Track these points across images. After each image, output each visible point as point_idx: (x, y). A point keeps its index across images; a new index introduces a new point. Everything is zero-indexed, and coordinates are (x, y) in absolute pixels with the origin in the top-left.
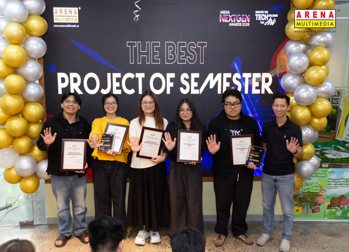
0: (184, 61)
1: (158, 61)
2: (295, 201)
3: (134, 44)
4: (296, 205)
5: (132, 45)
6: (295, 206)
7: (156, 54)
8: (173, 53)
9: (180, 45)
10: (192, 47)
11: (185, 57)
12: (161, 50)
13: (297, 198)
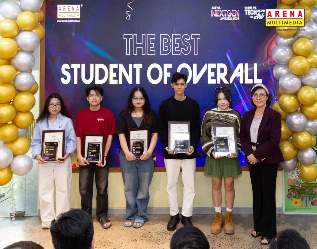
0: (178, 53)
1: (153, 52)
2: (293, 193)
3: (130, 37)
4: (295, 197)
5: (128, 37)
6: (293, 197)
7: (152, 45)
8: (167, 44)
9: (175, 37)
10: (186, 39)
11: (179, 49)
12: (157, 42)
13: (295, 189)
